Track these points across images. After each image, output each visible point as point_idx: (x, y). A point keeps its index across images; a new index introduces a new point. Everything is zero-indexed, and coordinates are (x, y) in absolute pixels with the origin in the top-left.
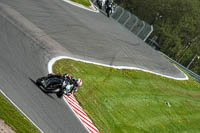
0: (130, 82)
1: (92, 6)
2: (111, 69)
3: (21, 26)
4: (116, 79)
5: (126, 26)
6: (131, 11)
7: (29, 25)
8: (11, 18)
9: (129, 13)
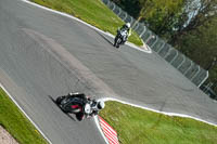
0: (181, 131)
1: (144, 45)
2: (161, 115)
3: (67, 63)
4: (165, 126)
5: (179, 70)
6: (186, 54)
7: (75, 62)
8: (55, 52)
9: (183, 56)
